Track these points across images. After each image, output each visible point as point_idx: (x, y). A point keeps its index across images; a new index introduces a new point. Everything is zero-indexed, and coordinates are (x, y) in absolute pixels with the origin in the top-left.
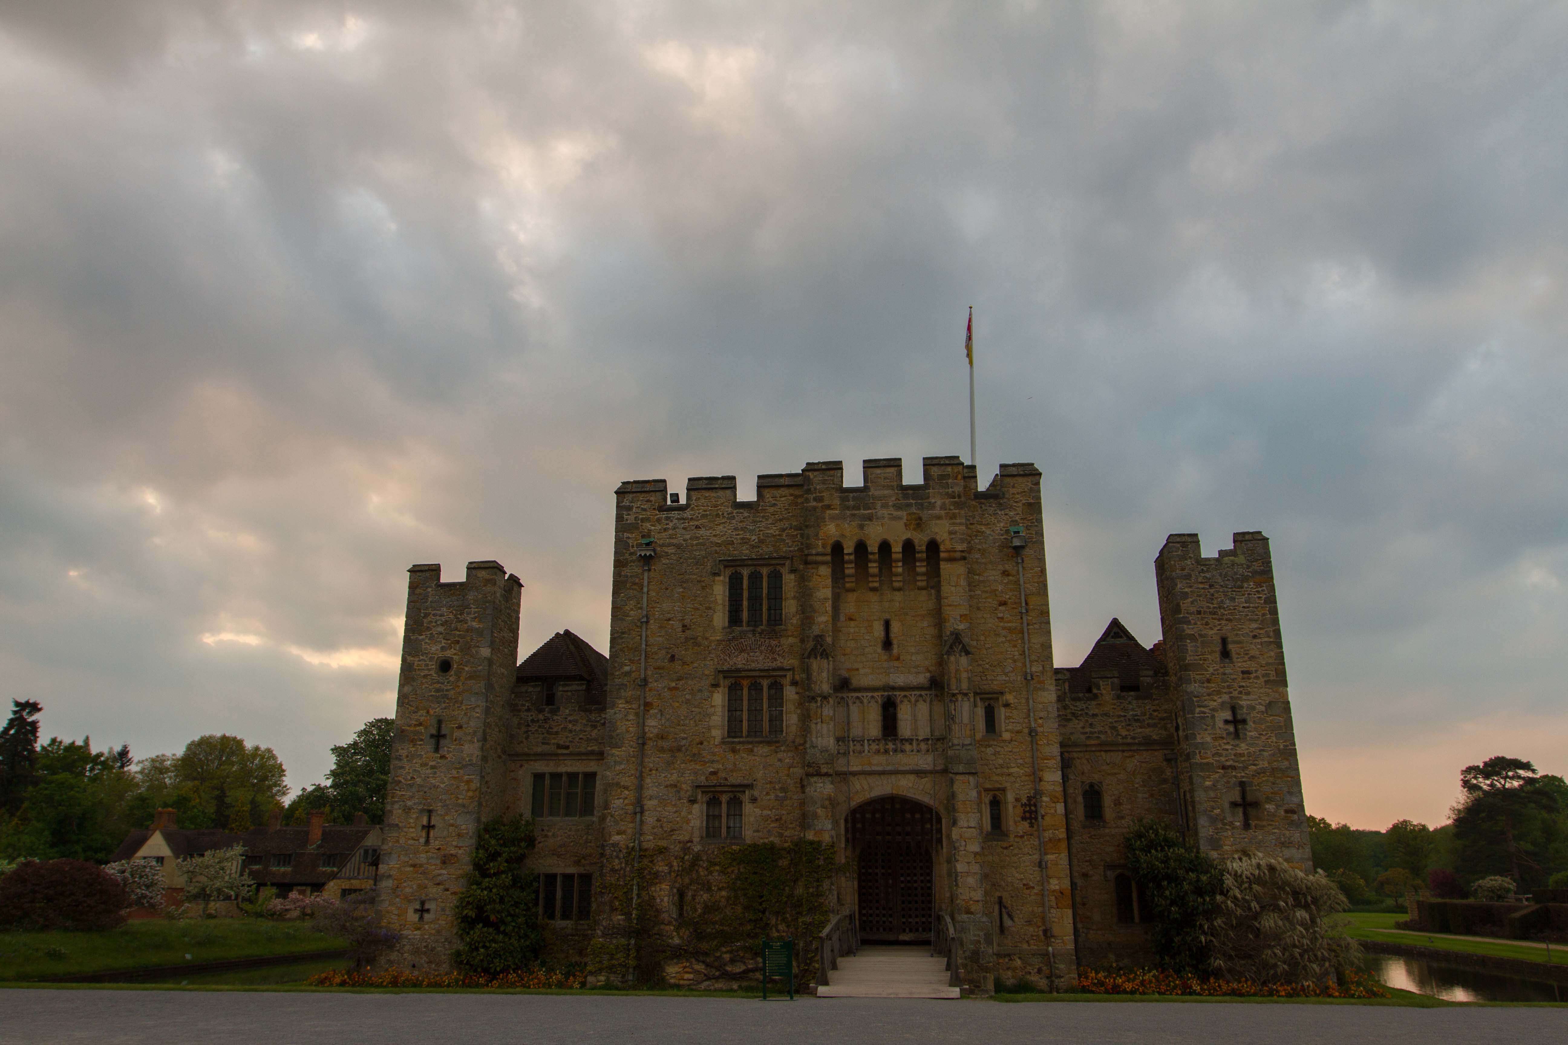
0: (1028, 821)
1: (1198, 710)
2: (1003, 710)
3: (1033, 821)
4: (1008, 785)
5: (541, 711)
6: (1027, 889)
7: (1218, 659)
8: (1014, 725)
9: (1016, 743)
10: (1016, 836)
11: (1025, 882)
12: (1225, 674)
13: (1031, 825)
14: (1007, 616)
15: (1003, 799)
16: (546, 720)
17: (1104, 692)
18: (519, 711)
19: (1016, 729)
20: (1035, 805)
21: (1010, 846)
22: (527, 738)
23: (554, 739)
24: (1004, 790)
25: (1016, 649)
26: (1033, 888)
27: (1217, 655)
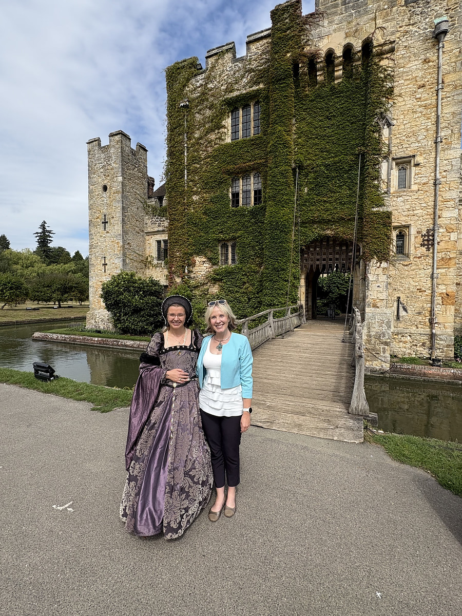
0: (426, 247)
2: (413, 168)
3: (430, 246)
4: (411, 223)
6: (420, 292)
8: (422, 179)
9: (422, 192)
10: (414, 257)
11: (418, 288)
13: (428, 249)
14: (425, 95)
15: (407, 232)
19: (423, 182)
20: (433, 235)
21: (409, 264)
24: (408, 227)
25: (430, 120)
26: (425, 291)
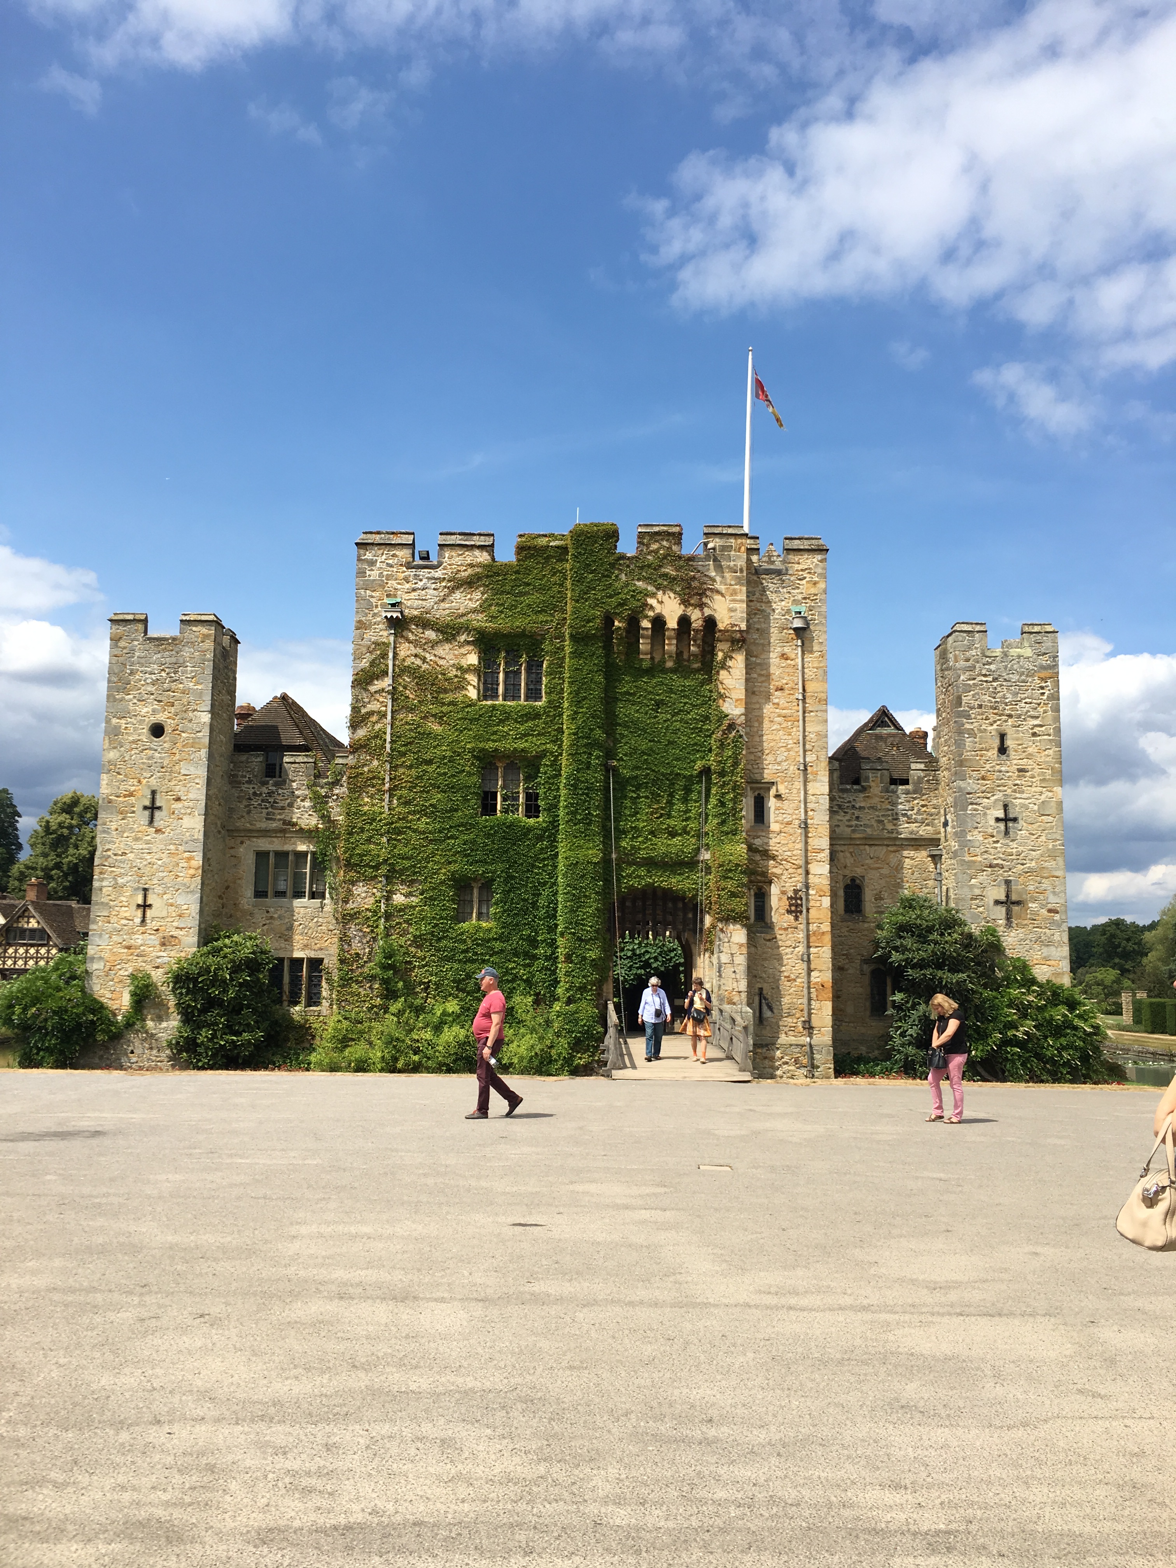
0: (794, 914)
1: (970, 807)
2: (773, 800)
3: (798, 914)
4: (774, 877)
5: (264, 783)
6: (787, 980)
7: (996, 755)
8: (784, 816)
9: (785, 835)
10: (781, 928)
11: (785, 974)
12: (1000, 771)
13: (796, 918)
14: (782, 702)
15: (768, 891)
16: (270, 794)
17: (872, 784)
18: (240, 783)
19: (786, 820)
20: (801, 898)
21: (774, 938)
22: (249, 812)
23: (280, 814)
24: (769, 882)
26: (795, 980)
27: (995, 751)
